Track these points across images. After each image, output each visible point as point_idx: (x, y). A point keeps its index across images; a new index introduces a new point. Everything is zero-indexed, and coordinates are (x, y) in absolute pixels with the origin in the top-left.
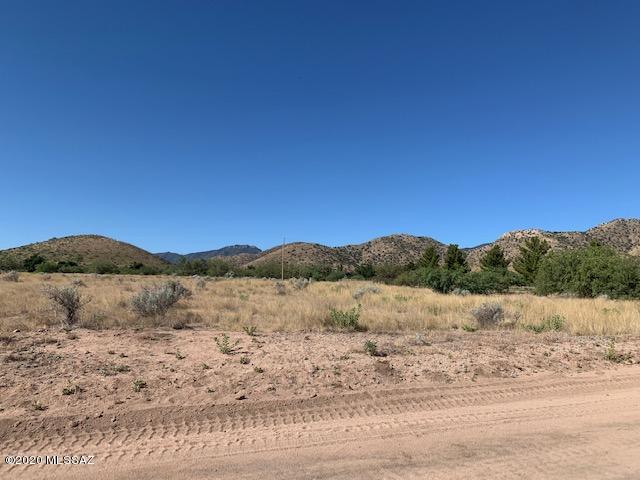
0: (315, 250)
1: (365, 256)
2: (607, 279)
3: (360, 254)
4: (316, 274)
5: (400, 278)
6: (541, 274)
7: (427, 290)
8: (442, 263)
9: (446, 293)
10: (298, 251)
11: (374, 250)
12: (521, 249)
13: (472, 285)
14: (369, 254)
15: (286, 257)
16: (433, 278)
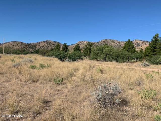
0: (21, 44)
1: (38, 46)
2: (111, 55)
3: (36, 46)
4: (18, 52)
5: (48, 54)
6: (92, 53)
7: (56, 59)
8: (61, 49)
9: (63, 60)
10: (14, 44)
11: (41, 45)
12: (85, 45)
13: (73, 58)
14: (39, 46)
15: (10, 46)
16: (58, 55)
